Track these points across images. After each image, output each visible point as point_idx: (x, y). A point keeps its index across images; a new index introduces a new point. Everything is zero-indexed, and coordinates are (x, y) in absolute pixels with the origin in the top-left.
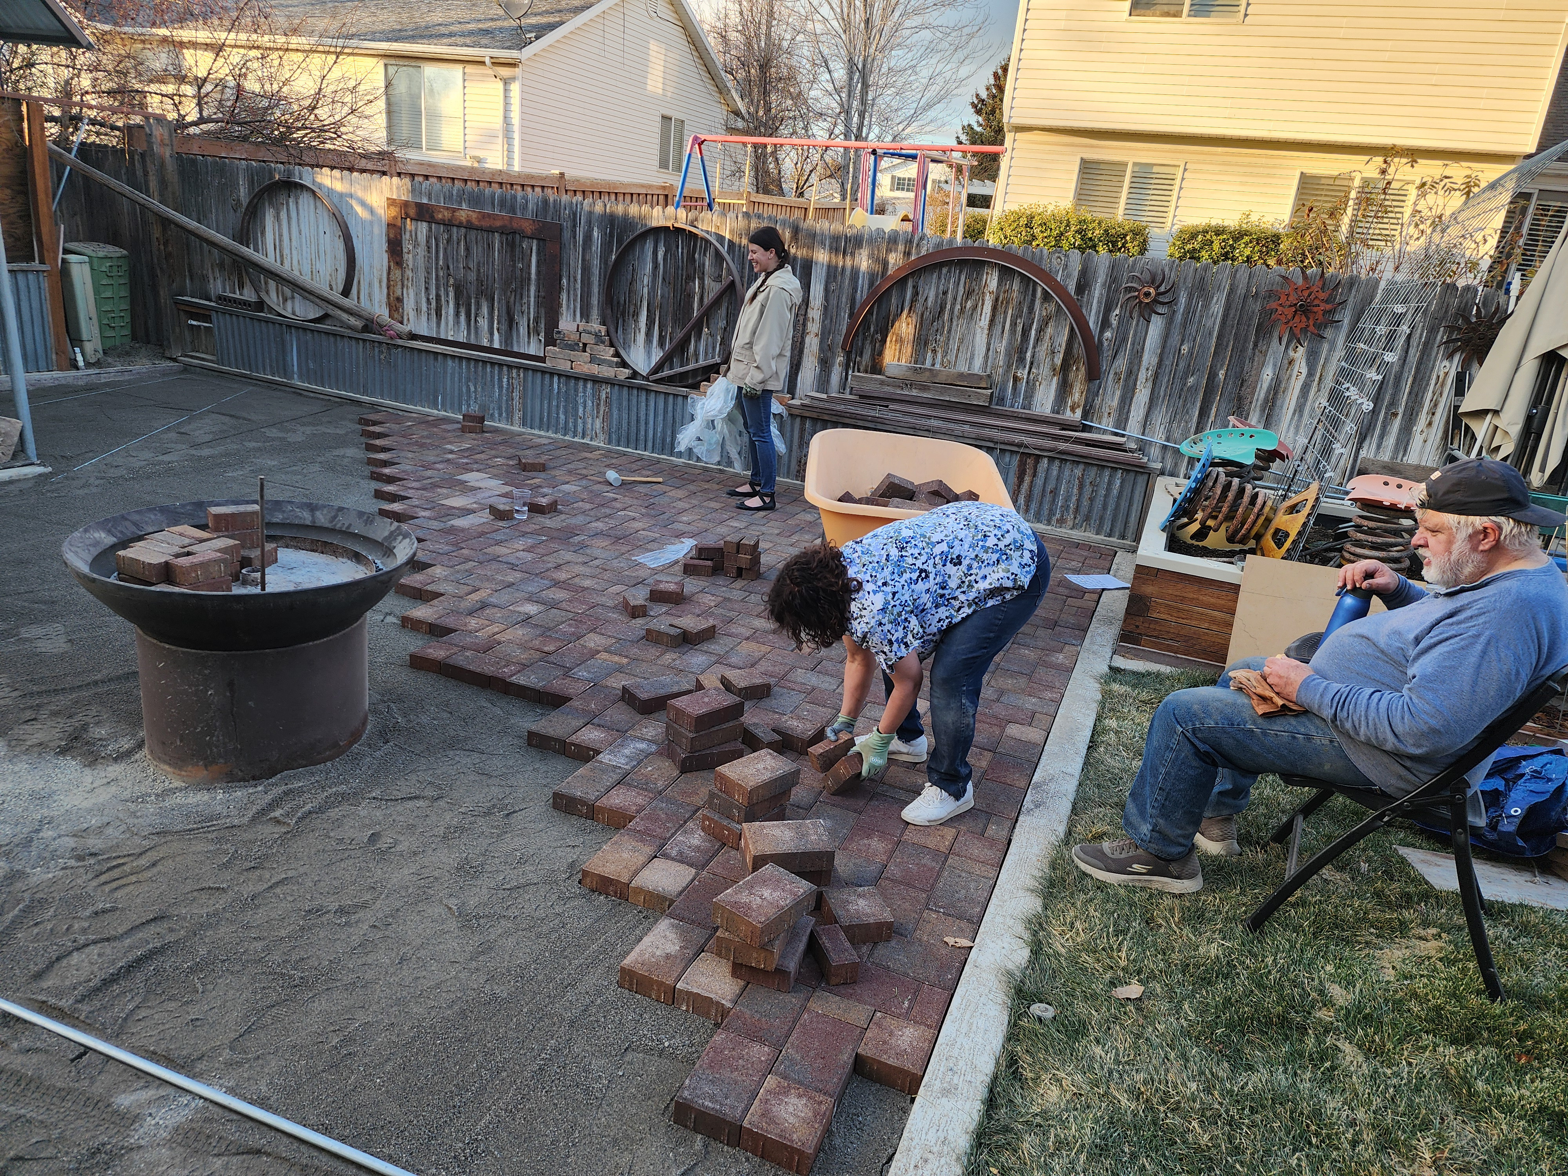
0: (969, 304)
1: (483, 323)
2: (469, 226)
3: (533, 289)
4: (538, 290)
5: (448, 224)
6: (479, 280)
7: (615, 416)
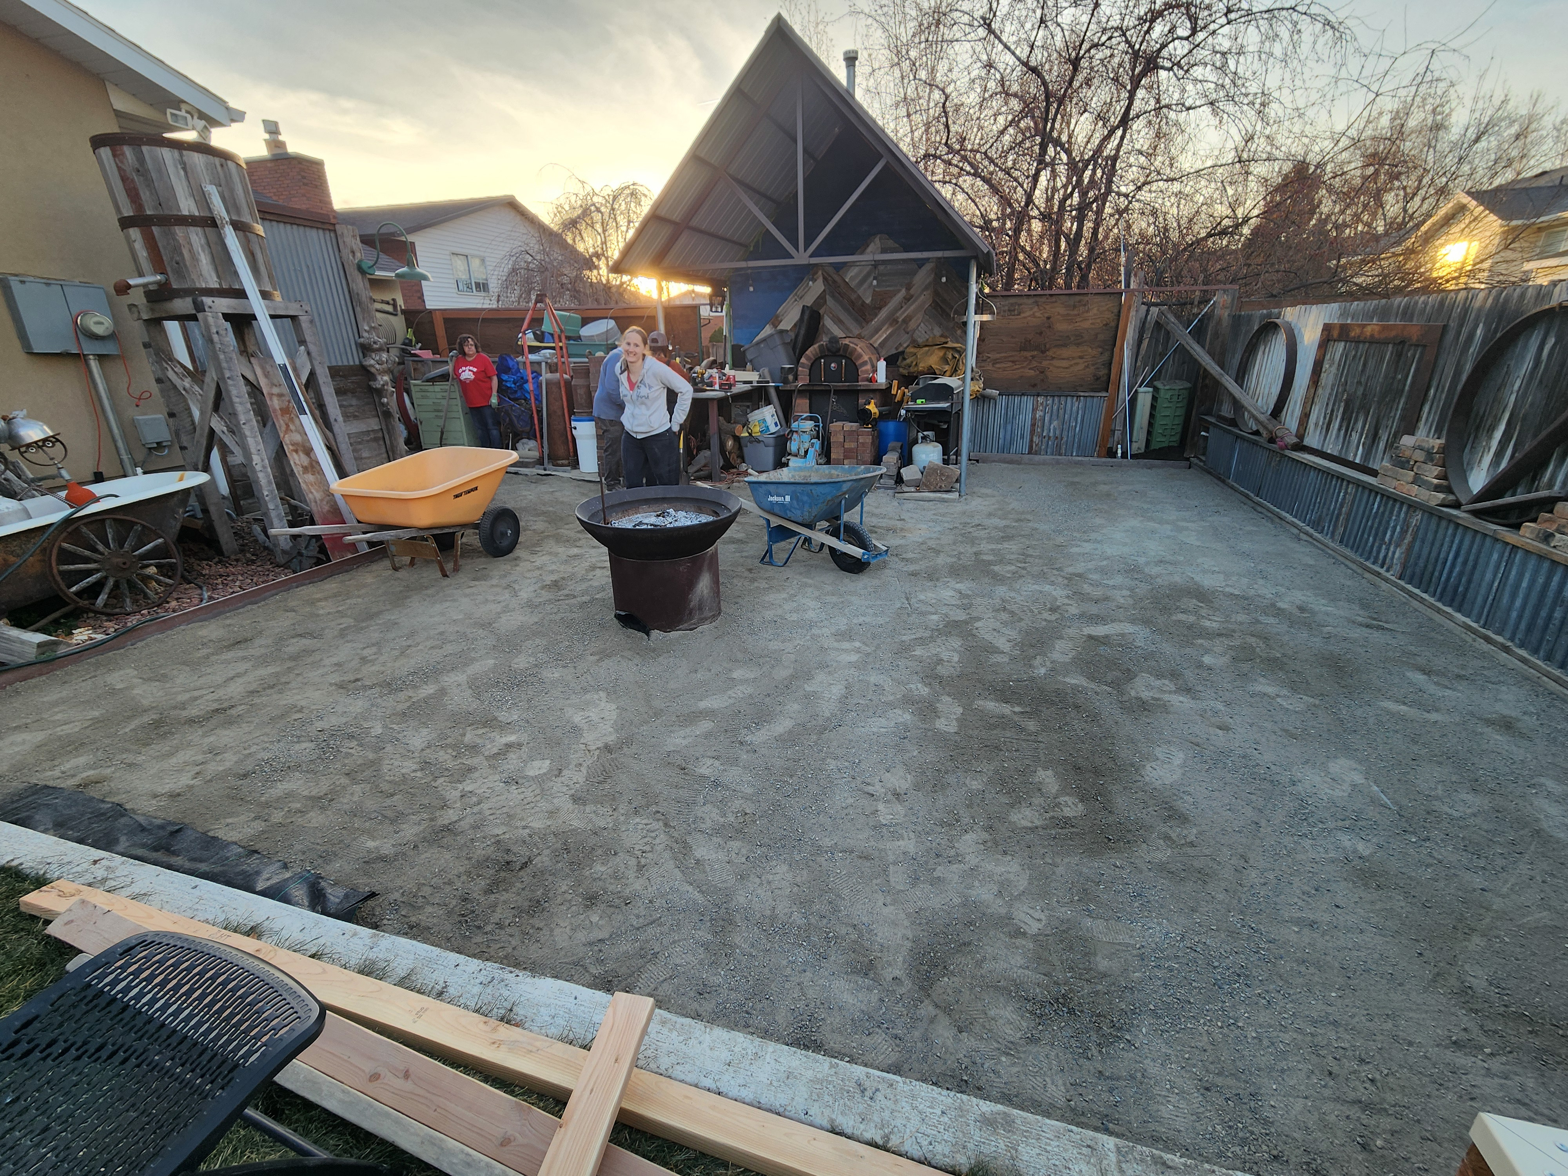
2: (1372, 341)
3: (1402, 401)
6: (1364, 395)
7: (1416, 548)
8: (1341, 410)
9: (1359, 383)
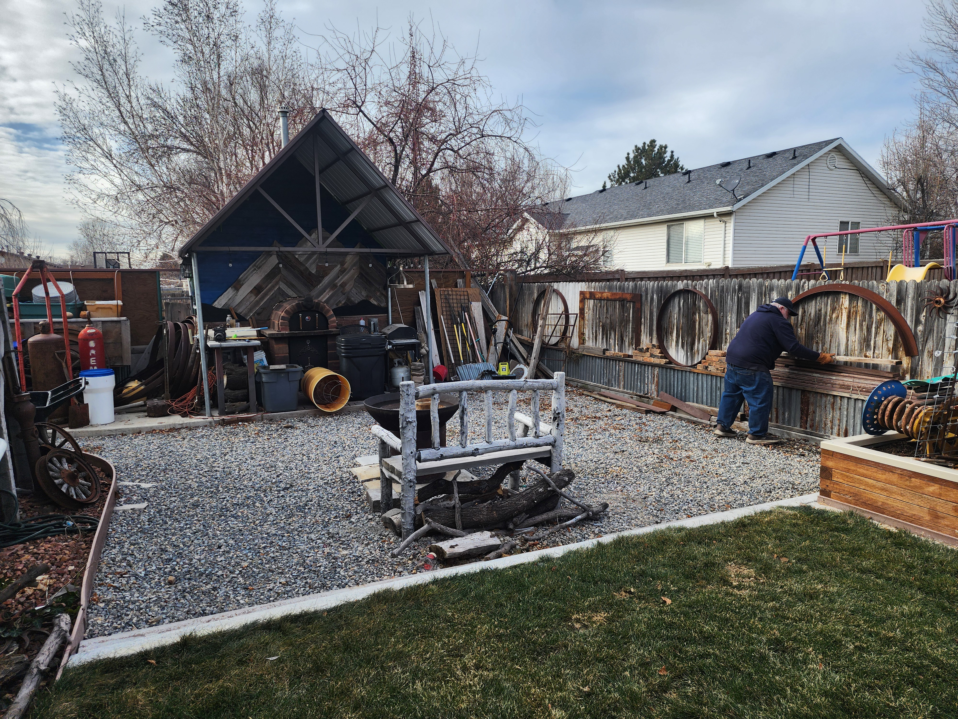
0: (834, 316)
1: (612, 341)
2: (608, 300)
3: (631, 324)
4: (633, 325)
5: (600, 299)
6: (611, 323)
7: (660, 383)
8: (601, 330)
9: (607, 317)
